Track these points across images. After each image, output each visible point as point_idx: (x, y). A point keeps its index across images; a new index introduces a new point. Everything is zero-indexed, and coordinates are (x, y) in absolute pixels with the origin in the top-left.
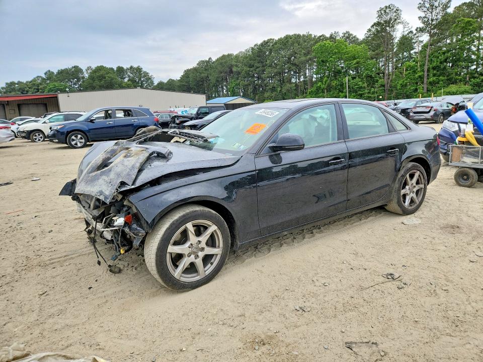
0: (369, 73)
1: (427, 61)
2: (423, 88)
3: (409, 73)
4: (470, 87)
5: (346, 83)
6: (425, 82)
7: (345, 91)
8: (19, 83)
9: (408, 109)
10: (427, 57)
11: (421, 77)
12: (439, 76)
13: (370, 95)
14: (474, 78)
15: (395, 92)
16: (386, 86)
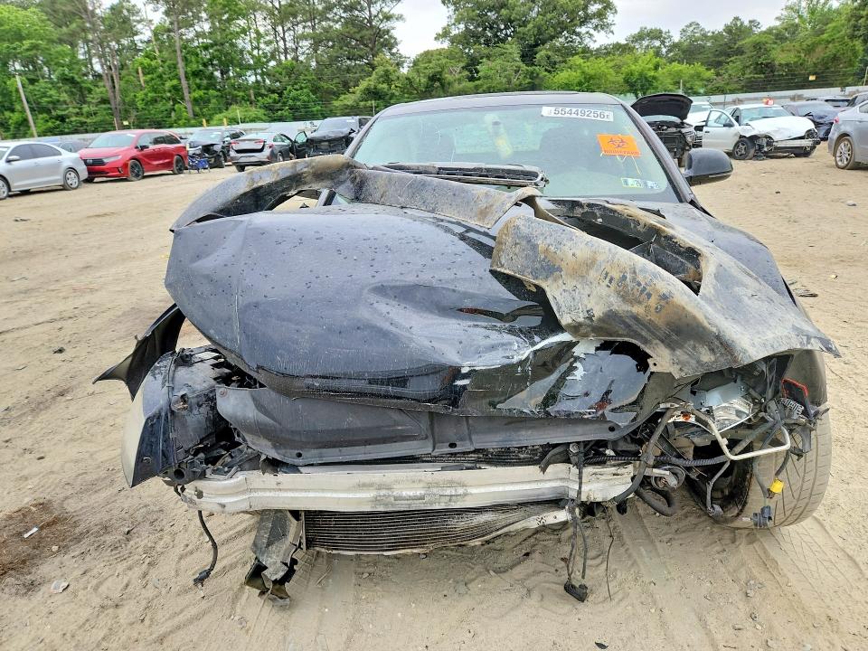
0: (66, 72)
1: (179, 60)
2: (186, 108)
3: (152, 79)
4: (262, 111)
5: (17, 91)
6: (187, 98)
7: (18, 107)
9: (213, 145)
10: (179, 53)
11: (176, 89)
12: (207, 89)
13: (83, 119)
14: (262, 95)
15: (134, 113)
16: (112, 102)
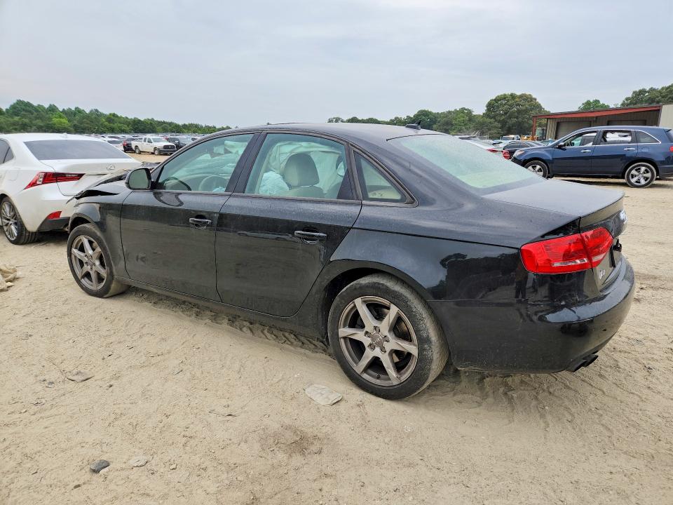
8: (652, 90)
